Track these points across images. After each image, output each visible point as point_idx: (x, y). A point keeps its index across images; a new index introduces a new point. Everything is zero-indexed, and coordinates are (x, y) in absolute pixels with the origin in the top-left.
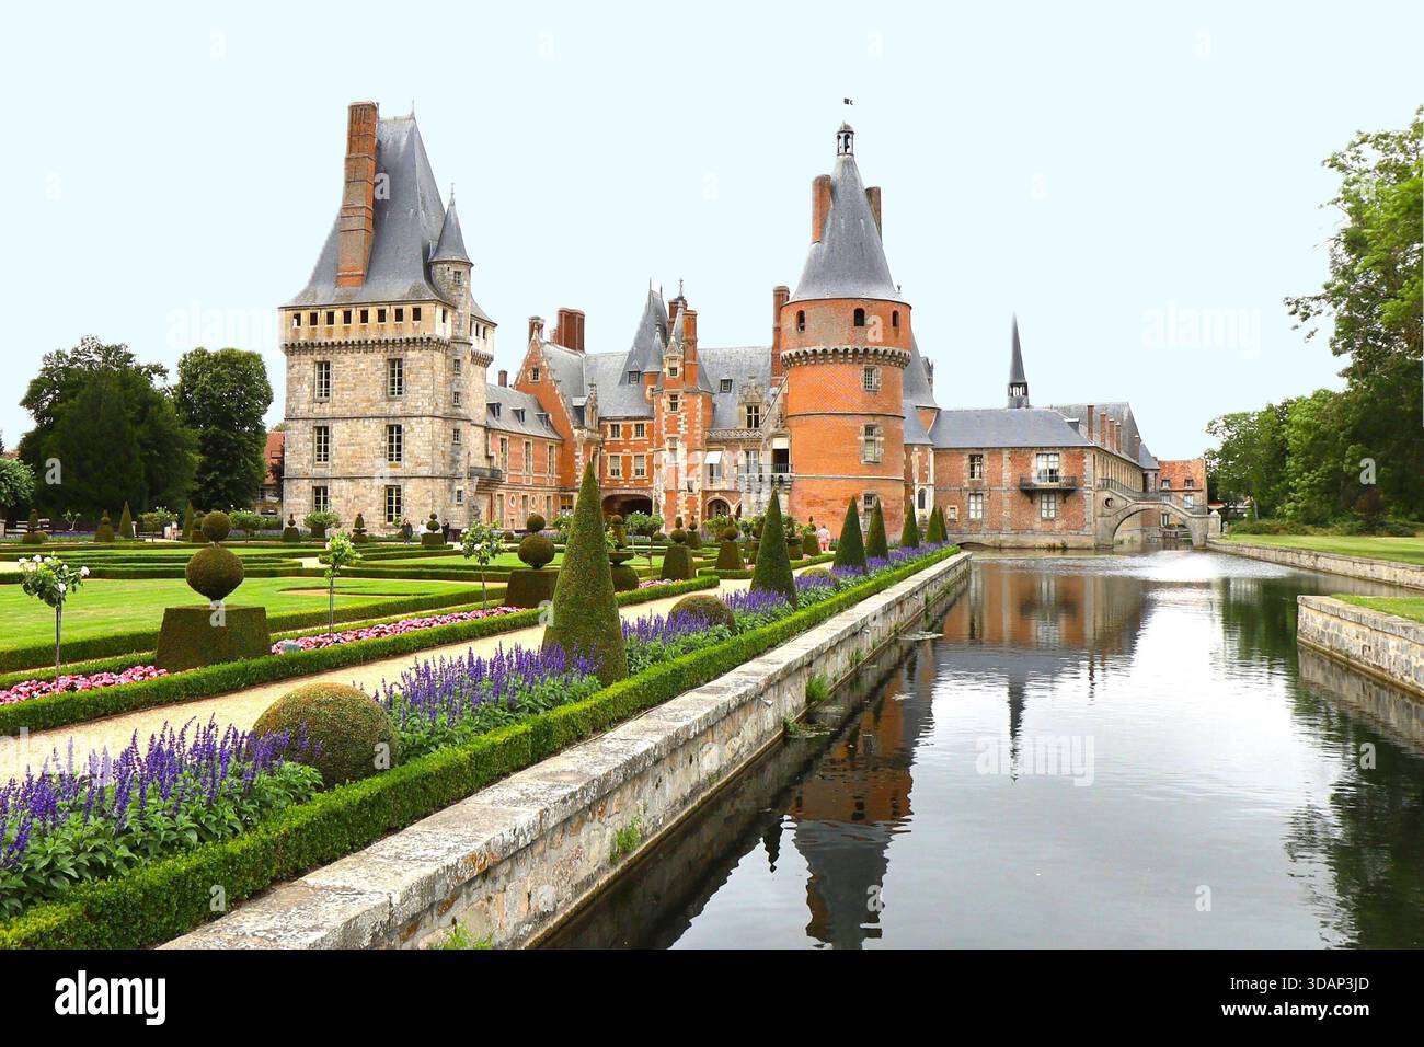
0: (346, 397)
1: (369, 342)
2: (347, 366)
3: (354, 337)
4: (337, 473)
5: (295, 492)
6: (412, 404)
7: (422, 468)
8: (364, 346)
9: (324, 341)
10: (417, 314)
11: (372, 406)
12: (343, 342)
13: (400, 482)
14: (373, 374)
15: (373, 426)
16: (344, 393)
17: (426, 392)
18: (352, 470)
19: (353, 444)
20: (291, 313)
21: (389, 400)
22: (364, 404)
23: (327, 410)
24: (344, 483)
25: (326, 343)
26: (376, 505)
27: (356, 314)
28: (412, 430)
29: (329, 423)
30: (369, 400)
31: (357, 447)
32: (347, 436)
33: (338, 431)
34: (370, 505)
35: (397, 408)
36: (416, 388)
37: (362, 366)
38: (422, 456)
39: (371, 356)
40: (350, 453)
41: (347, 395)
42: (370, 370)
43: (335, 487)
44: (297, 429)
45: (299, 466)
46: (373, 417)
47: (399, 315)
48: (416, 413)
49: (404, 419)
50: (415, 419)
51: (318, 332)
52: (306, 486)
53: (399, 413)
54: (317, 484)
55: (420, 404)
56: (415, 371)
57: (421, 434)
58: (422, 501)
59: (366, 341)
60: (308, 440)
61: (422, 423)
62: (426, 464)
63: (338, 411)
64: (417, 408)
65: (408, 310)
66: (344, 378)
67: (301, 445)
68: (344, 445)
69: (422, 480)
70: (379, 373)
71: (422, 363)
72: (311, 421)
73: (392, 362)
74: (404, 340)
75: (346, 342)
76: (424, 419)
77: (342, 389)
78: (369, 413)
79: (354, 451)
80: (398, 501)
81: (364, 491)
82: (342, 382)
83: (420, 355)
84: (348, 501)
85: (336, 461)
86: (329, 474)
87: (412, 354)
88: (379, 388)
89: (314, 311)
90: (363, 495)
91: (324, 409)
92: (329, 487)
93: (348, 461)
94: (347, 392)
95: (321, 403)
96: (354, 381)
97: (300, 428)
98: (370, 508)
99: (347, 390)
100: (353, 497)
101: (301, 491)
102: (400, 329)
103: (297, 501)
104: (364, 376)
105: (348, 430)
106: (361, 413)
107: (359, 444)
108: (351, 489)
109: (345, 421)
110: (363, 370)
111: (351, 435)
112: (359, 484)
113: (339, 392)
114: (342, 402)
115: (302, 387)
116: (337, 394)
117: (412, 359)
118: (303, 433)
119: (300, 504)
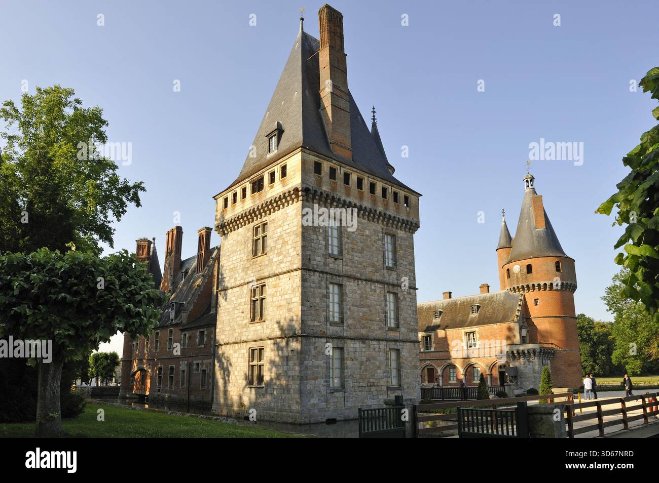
0: (356, 259)
1: (378, 213)
4: (352, 334)
5: (313, 352)
7: (413, 333)
8: (373, 214)
13: (398, 346)
14: (375, 242)
16: (355, 254)
18: (364, 332)
19: (363, 306)
20: (312, 157)
21: (388, 269)
23: (341, 267)
24: (358, 345)
25: (344, 201)
27: (366, 183)
28: (405, 298)
29: (344, 281)
30: (373, 265)
31: (365, 309)
32: (358, 297)
34: (379, 368)
36: (405, 263)
37: (367, 232)
41: (357, 257)
42: (373, 238)
43: (350, 349)
44: (314, 283)
45: (316, 323)
46: (378, 282)
49: (399, 289)
51: (338, 188)
52: (324, 346)
53: (395, 282)
54: (335, 344)
56: (403, 248)
57: (411, 304)
59: (375, 212)
61: (409, 294)
63: (349, 271)
65: (401, 195)
66: (353, 239)
67: (318, 300)
68: (356, 306)
70: (379, 243)
71: (407, 243)
72: (329, 276)
73: (386, 235)
74: (400, 220)
76: (411, 290)
77: (353, 249)
81: (374, 354)
82: (352, 243)
84: (362, 363)
85: (350, 322)
86: (345, 335)
87: (400, 233)
89: (334, 166)
91: (338, 266)
92: (345, 348)
93: (359, 321)
94: (357, 254)
95: (336, 259)
96: (361, 245)
97: (316, 281)
98: (379, 371)
99: (356, 252)
100: (365, 360)
101: (319, 352)
102: (398, 209)
103: (317, 363)
104: (369, 243)
105: (359, 292)
106: (369, 276)
107: (369, 306)
108: (363, 350)
109: (356, 281)
110: (367, 236)
111: (361, 297)
112: (370, 346)
113: (350, 251)
114: (353, 262)
115: (318, 238)
116: (348, 253)
117: (401, 238)
118: (320, 288)
119: (318, 366)
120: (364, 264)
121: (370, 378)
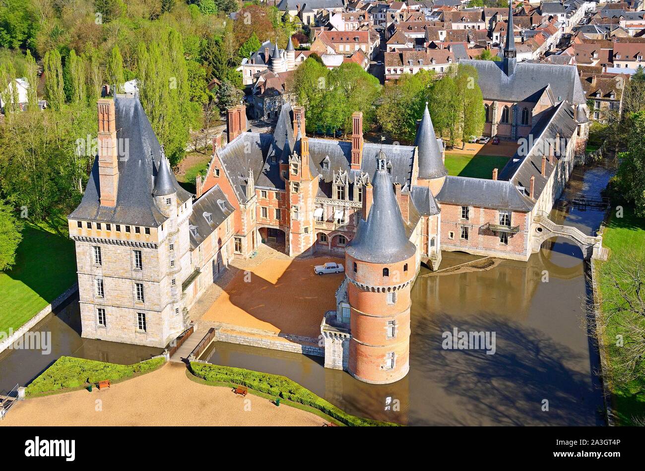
0: (111, 266)
1: (122, 242)
2: (111, 250)
3: (113, 238)
4: (110, 303)
5: (87, 310)
6: (148, 275)
7: (157, 307)
8: (119, 242)
9: (96, 238)
10: (148, 231)
11: (126, 272)
13: (145, 312)
14: (125, 256)
15: (128, 283)
16: (110, 263)
17: (155, 269)
18: (118, 303)
19: (117, 290)
20: (75, 221)
21: (135, 270)
22: (122, 271)
24: (114, 309)
25: (98, 239)
26: (133, 321)
27: (113, 226)
28: (149, 287)
29: (103, 278)
30: (124, 269)
31: (119, 292)
32: (113, 286)
33: (109, 282)
34: (129, 321)
35: (139, 275)
36: (150, 267)
37: (119, 251)
38: (156, 300)
39: (123, 247)
40: (116, 294)
42: (124, 254)
43: (109, 310)
44: (85, 279)
45: (88, 297)
46: (128, 278)
47: (138, 230)
48: (151, 279)
49: (144, 282)
50: (150, 282)
51: (92, 233)
52: (93, 307)
53: (142, 278)
54: (99, 307)
55: (152, 275)
56: (148, 257)
57: (154, 290)
58: (157, 322)
61: (154, 284)
63: (107, 273)
64: (151, 277)
65: (142, 228)
66: (109, 255)
67: (88, 287)
68: (112, 290)
70: (129, 256)
71: (152, 255)
72: (93, 276)
73: (136, 252)
74: (141, 243)
75: (109, 240)
77: (109, 262)
78: (125, 275)
80: (144, 320)
81: (125, 314)
82: (108, 258)
83: (151, 251)
84: (117, 317)
85: (109, 298)
86: (106, 303)
87: (146, 250)
88: (129, 264)
89: (90, 222)
90: (125, 316)
91: (99, 271)
92: (106, 310)
93: (115, 298)
94: (112, 264)
95: (97, 268)
96: (115, 259)
97: (87, 278)
100: (119, 316)
101: (90, 310)
102: (138, 237)
103: (88, 314)
104: (120, 257)
105: (114, 283)
106: (120, 275)
107: (120, 290)
108: (118, 311)
109: (112, 278)
110: (120, 254)
111: (116, 285)
112: (123, 310)
113: (107, 263)
114: (109, 268)
115: (86, 258)
116: (106, 264)
117: (146, 252)
118: (89, 281)
119: (90, 316)
120: (118, 269)
121: (123, 325)
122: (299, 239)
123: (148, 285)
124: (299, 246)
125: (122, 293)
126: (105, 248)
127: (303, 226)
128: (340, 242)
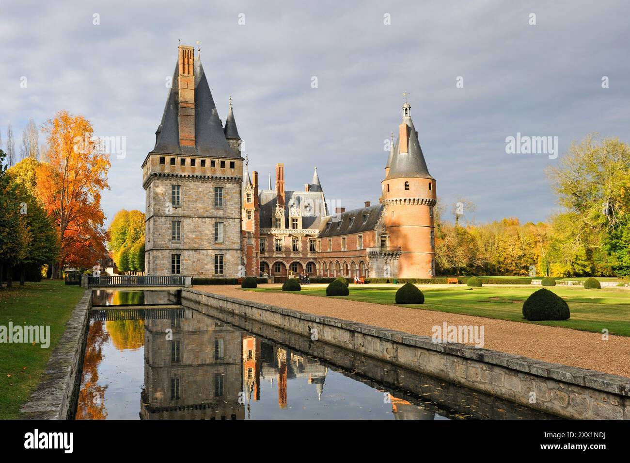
0: (191, 206)
1: (207, 177)
2: (191, 189)
3: (198, 173)
4: (187, 247)
6: (229, 212)
7: (236, 245)
8: (203, 179)
9: (180, 174)
10: (232, 165)
11: (207, 211)
12: (191, 176)
13: (223, 252)
14: (206, 194)
15: (208, 222)
18: (196, 246)
19: (196, 232)
20: (158, 157)
21: (217, 209)
22: (202, 210)
23: (180, 212)
24: (191, 252)
25: (181, 176)
27: (198, 161)
28: (230, 225)
29: (182, 219)
30: (205, 208)
31: (198, 233)
32: (192, 227)
33: (187, 224)
35: (221, 213)
36: (231, 203)
37: (200, 189)
38: (235, 239)
39: (205, 185)
40: (194, 236)
41: (191, 205)
42: (205, 192)
43: (185, 255)
44: (161, 222)
45: (163, 243)
46: (208, 217)
47: (223, 164)
48: (231, 216)
49: (225, 219)
50: (231, 219)
51: (176, 169)
52: (168, 254)
53: (222, 216)
54: (175, 252)
55: (233, 212)
56: (230, 194)
57: (234, 228)
58: (235, 262)
59: (205, 177)
60: (169, 228)
61: (234, 222)
62: (237, 243)
63: (186, 213)
64: (232, 214)
65: (228, 162)
66: (189, 195)
67: (164, 231)
68: (190, 232)
69: (235, 251)
70: (210, 194)
71: (234, 191)
72: (171, 218)
73: (216, 189)
74: (226, 178)
75: (193, 176)
76: (236, 220)
77: (189, 201)
78: (205, 215)
79: (197, 235)
80: (221, 262)
81: (202, 257)
82: (189, 198)
83: (233, 186)
84: (194, 262)
85: (186, 240)
86: (182, 247)
87: (228, 185)
88: (210, 203)
89: (174, 157)
90: (202, 259)
91: (178, 211)
92: (182, 255)
93: (193, 240)
95: (176, 208)
96: (196, 197)
97: (163, 221)
98: (206, 266)
99: (191, 202)
100: (196, 260)
101: (164, 257)
102: (223, 172)
103: (162, 262)
104: (202, 195)
105: (193, 224)
106: (200, 214)
107: (200, 232)
108: (195, 255)
109: (191, 218)
110: (201, 192)
111: (194, 227)
112: (200, 253)
113: (187, 202)
114: (189, 208)
115: (164, 199)
116: (186, 204)
117: (229, 188)
118: (165, 224)
119: (164, 264)
120: (198, 208)
121: (199, 270)
122: (253, 263)
123: (229, 223)
124: (252, 269)
125: (201, 234)
126: (186, 187)
127: (256, 250)
128: (276, 271)
